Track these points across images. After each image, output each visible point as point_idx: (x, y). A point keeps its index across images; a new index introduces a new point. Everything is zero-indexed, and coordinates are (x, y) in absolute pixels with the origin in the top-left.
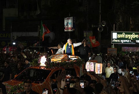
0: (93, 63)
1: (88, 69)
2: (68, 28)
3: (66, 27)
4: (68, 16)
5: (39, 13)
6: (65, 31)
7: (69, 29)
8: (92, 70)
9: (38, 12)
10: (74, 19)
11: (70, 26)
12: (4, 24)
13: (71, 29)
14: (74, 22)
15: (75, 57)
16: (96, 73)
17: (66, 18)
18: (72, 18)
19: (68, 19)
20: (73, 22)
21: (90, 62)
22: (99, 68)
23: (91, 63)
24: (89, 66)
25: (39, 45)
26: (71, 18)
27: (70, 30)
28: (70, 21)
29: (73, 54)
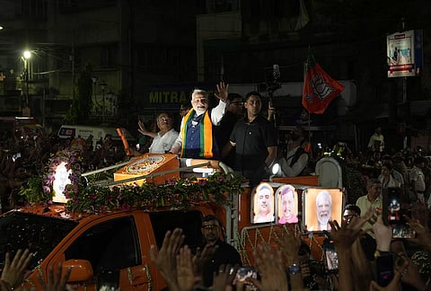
0: (291, 187)
1: (268, 212)
2: (397, 65)
3: (392, 62)
4: (396, 28)
5: (304, 25)
6: (390, 75)
7: (402, 69)
8: (288, 214)
9: (303, 20)
10: (418, 39)
11: (404, 61)
12: (201, 62)
13: (410, 70)
14: (419, 46)
15: (209, 166)
16: (310, 229)
17: (392, 36)
18: (411, 33)
19: (398, 38)
20: (415, 46)
21: (276, 185)
22: (324, 208)
23: (281, 189)
24: (271, 202)
25: (309, 122)
26: (407, 34)
27: (404, 73)
28: (405, 45)
29: (205, 154)
